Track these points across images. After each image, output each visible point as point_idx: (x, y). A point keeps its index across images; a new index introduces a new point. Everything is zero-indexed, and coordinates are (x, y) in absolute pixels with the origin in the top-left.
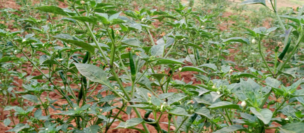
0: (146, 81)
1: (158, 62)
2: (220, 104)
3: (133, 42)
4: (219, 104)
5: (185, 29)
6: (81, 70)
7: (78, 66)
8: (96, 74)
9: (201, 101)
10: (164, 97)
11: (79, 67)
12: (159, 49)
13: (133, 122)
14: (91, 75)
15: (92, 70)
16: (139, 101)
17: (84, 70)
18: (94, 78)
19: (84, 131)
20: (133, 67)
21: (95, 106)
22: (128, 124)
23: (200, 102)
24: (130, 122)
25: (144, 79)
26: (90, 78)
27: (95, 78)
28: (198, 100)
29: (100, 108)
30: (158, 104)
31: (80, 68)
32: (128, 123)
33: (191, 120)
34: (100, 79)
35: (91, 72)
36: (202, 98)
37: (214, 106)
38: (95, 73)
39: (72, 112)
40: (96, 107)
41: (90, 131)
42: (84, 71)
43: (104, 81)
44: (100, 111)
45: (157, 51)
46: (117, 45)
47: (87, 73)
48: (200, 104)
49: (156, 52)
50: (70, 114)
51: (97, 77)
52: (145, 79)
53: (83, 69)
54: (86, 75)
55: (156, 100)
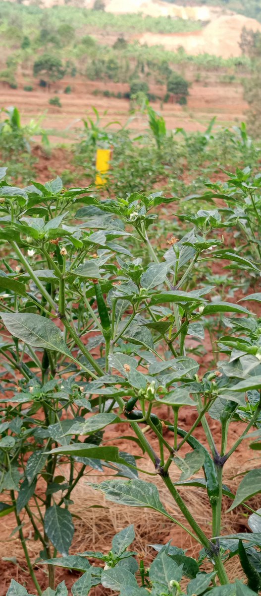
0: (145, 334)
1: (152, 299)
2: (254, 382)
3: (90, 270)
4: (251, 381)
5: (216, 225)
6: (12, 326)
7: (7, 319)
8: (39, 330)
9: (234, 371)
10: (160, 369)
11: (7, 321)
12: (157, 272)
13: (98, 422)
14: (31, 334)
15: (33, 324)
16: (110, 380)
17: (18, 325)
18: (36, 338)
19: (50, 432)
20: (104, 313)
21: (71, 382)
22: (88, 427)
23: (231, 375)
24: (92, 422)
25: (139, 330)
26: (27, 339)
27: (38, 339)
28: (229, 371)
29: (80, 385)
30: (141, 385)
31: (11, 322)
32: (87, 424)
33: (230, 405)
34: (48, 341)
35: (30, 328)
36: (236, 365)
37: (241, 386)
38: (36, 330)
39: (26, 397)
40: (73, 383)
41: (60, 430)
42: (17, 328)
43: (55, 344)
44: (79, 390)
45: (154, 277)
46: (66, 275)
47: (23, 330)
48: (232, 378)
49: (151, 281)
50: (21, 399)
51: (41, 336)
52: (142, 330)
53: (15, 324)
54: (21, 335)
55: (139, 377)
